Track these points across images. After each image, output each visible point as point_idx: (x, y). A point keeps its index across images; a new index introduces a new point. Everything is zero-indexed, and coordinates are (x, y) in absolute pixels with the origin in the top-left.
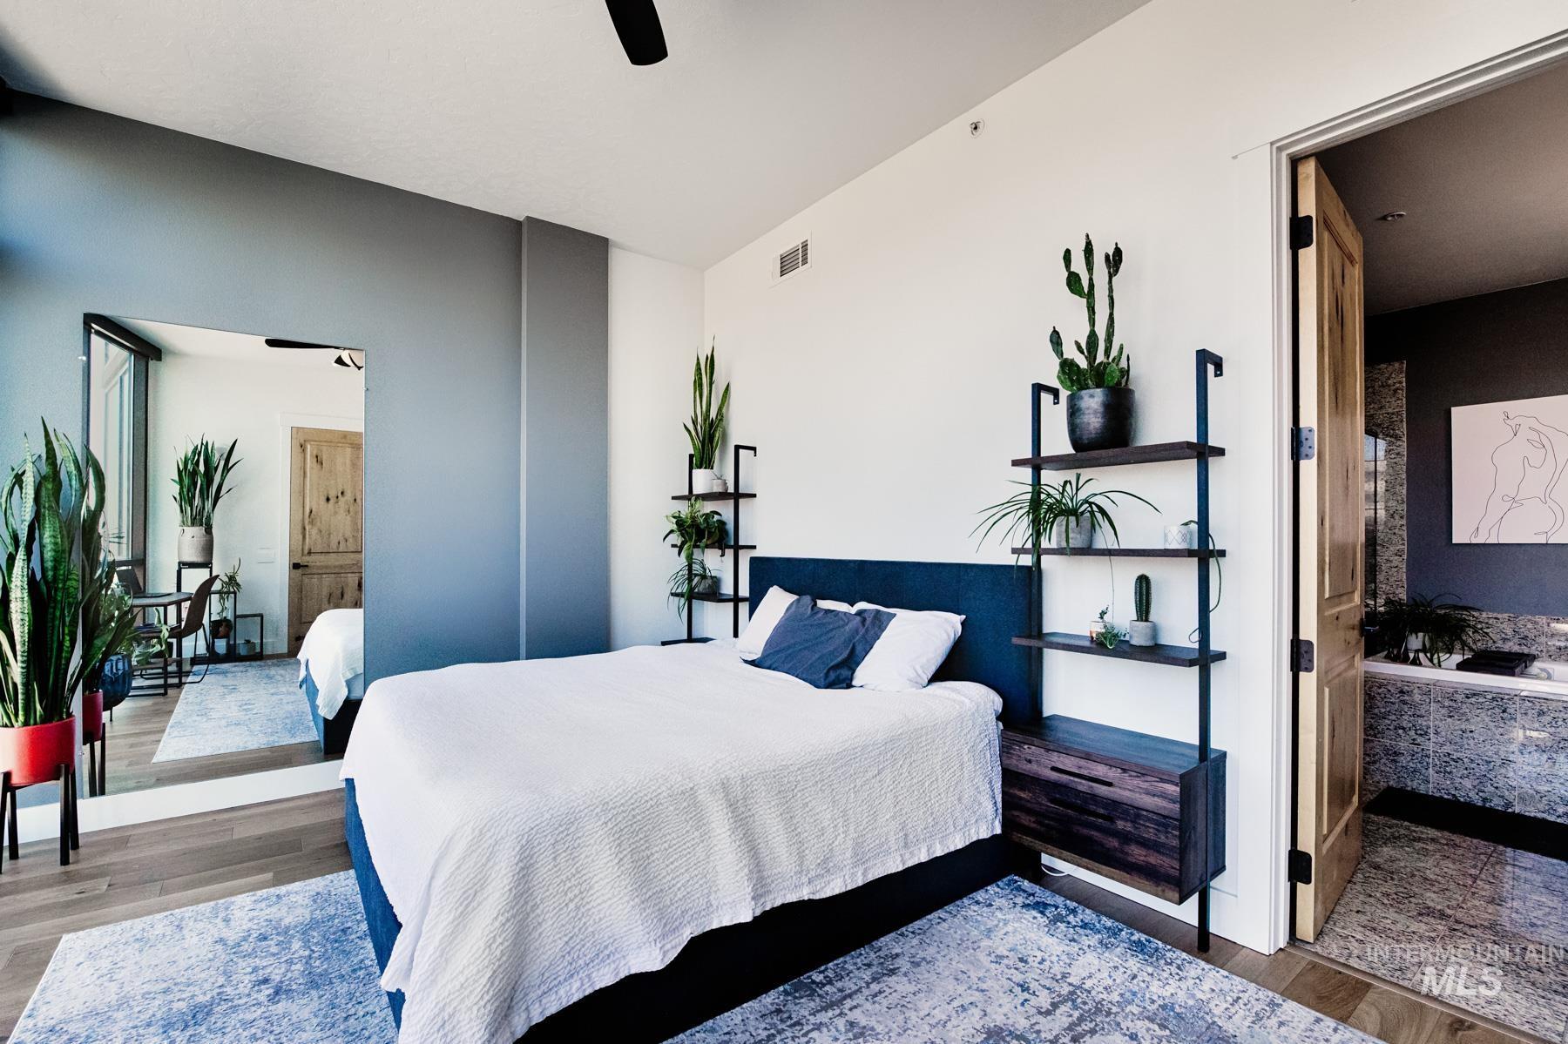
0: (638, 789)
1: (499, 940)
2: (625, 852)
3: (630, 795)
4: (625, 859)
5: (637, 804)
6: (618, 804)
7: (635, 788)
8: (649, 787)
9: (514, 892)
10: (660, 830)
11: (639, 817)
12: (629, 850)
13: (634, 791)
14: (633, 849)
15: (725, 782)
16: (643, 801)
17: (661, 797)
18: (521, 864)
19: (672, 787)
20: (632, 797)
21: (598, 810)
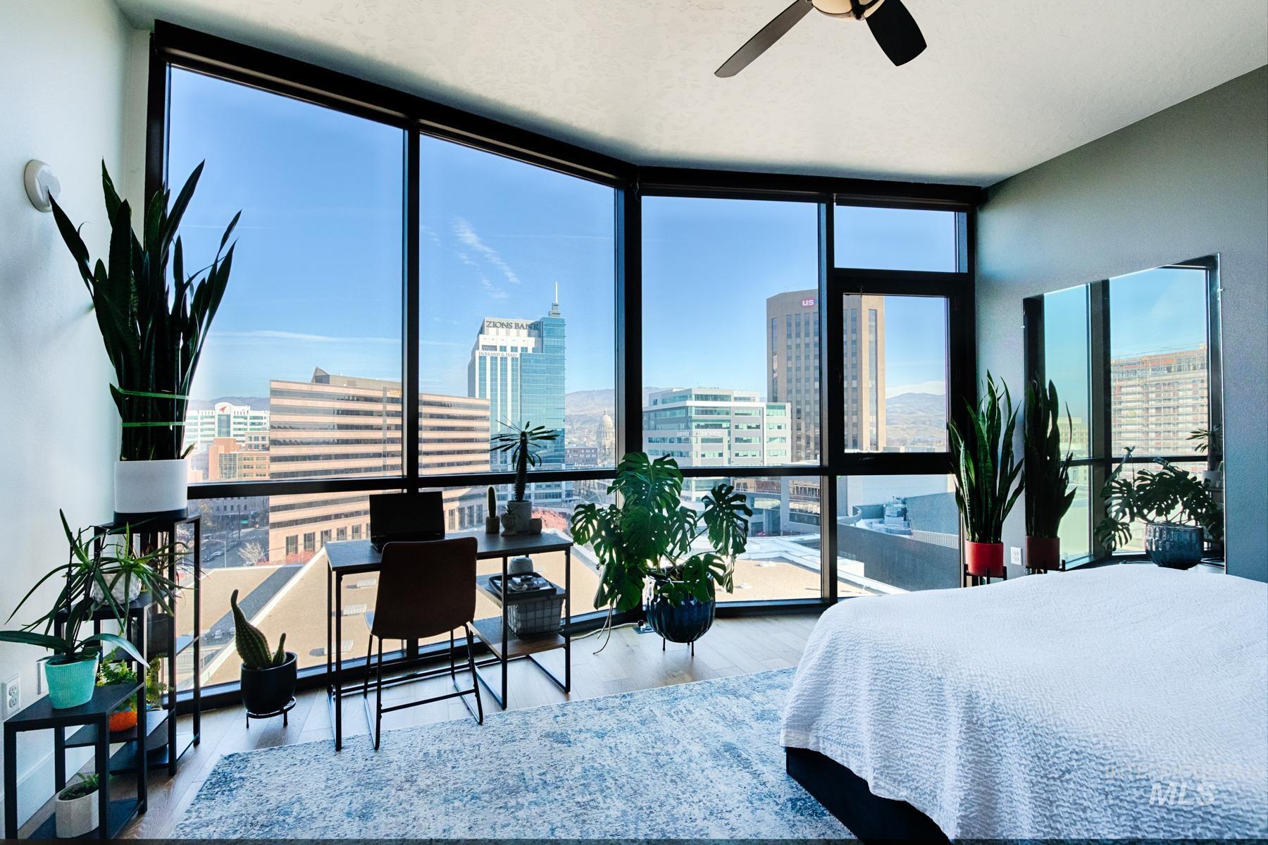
0: (901, 649)
1: (807, 681)
2: (877, 688)
3: (893, 649)
4: (875, 693)
5: (895, 659)
6: (884, 650)
7: (899, 647)
8: (908, 653)
9: (820, 661)
10: (908, 694)
11: (894, 670)
12: (880, 688)
13: (897, 649)
14: (883, 690)
15: (974, 696)
16: (899, 661)
17: (913, 667)
18: (828, 649)
19: (925, 665)
20: (893, 652)
21: (871, 645)
